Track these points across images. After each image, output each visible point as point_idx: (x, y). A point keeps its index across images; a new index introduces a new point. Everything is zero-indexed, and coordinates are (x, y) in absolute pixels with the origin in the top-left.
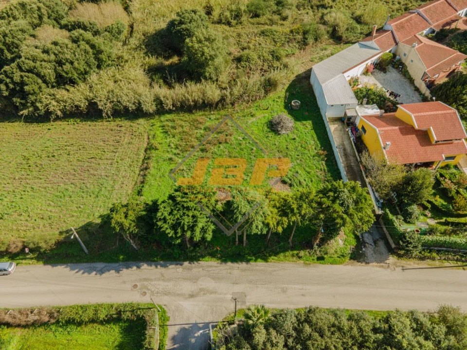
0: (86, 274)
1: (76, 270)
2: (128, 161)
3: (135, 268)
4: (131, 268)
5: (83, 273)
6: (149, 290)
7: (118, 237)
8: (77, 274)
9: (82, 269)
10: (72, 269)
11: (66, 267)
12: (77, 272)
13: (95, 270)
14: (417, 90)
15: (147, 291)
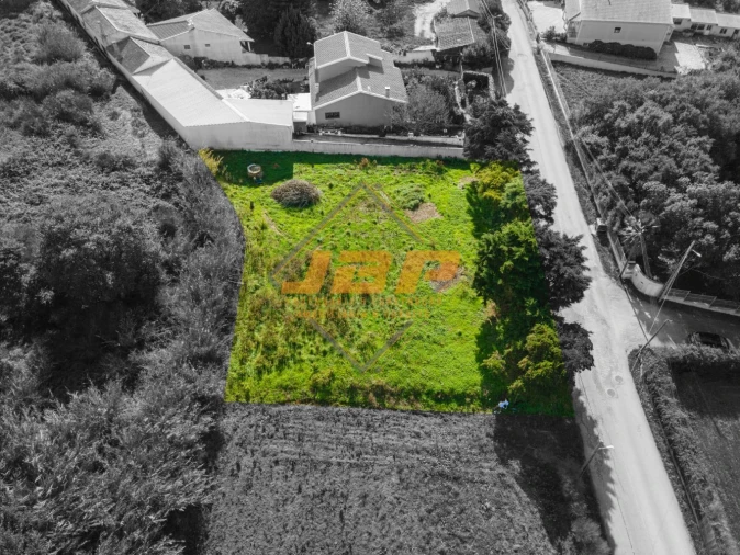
0: (613, 476)
1: (611, 496)
2: (355, 434)
3: (581, 398)
4: (582, 403)
5: (612, 481)
6: (610, 375)
7: (534, 432)
8: (617, 492)
9: (605, 485)
10: (610, 505)
11: (610, 518)
12: (613, 493)
13: (602, 462)
14: (249, 67)
15: (614, 377)
